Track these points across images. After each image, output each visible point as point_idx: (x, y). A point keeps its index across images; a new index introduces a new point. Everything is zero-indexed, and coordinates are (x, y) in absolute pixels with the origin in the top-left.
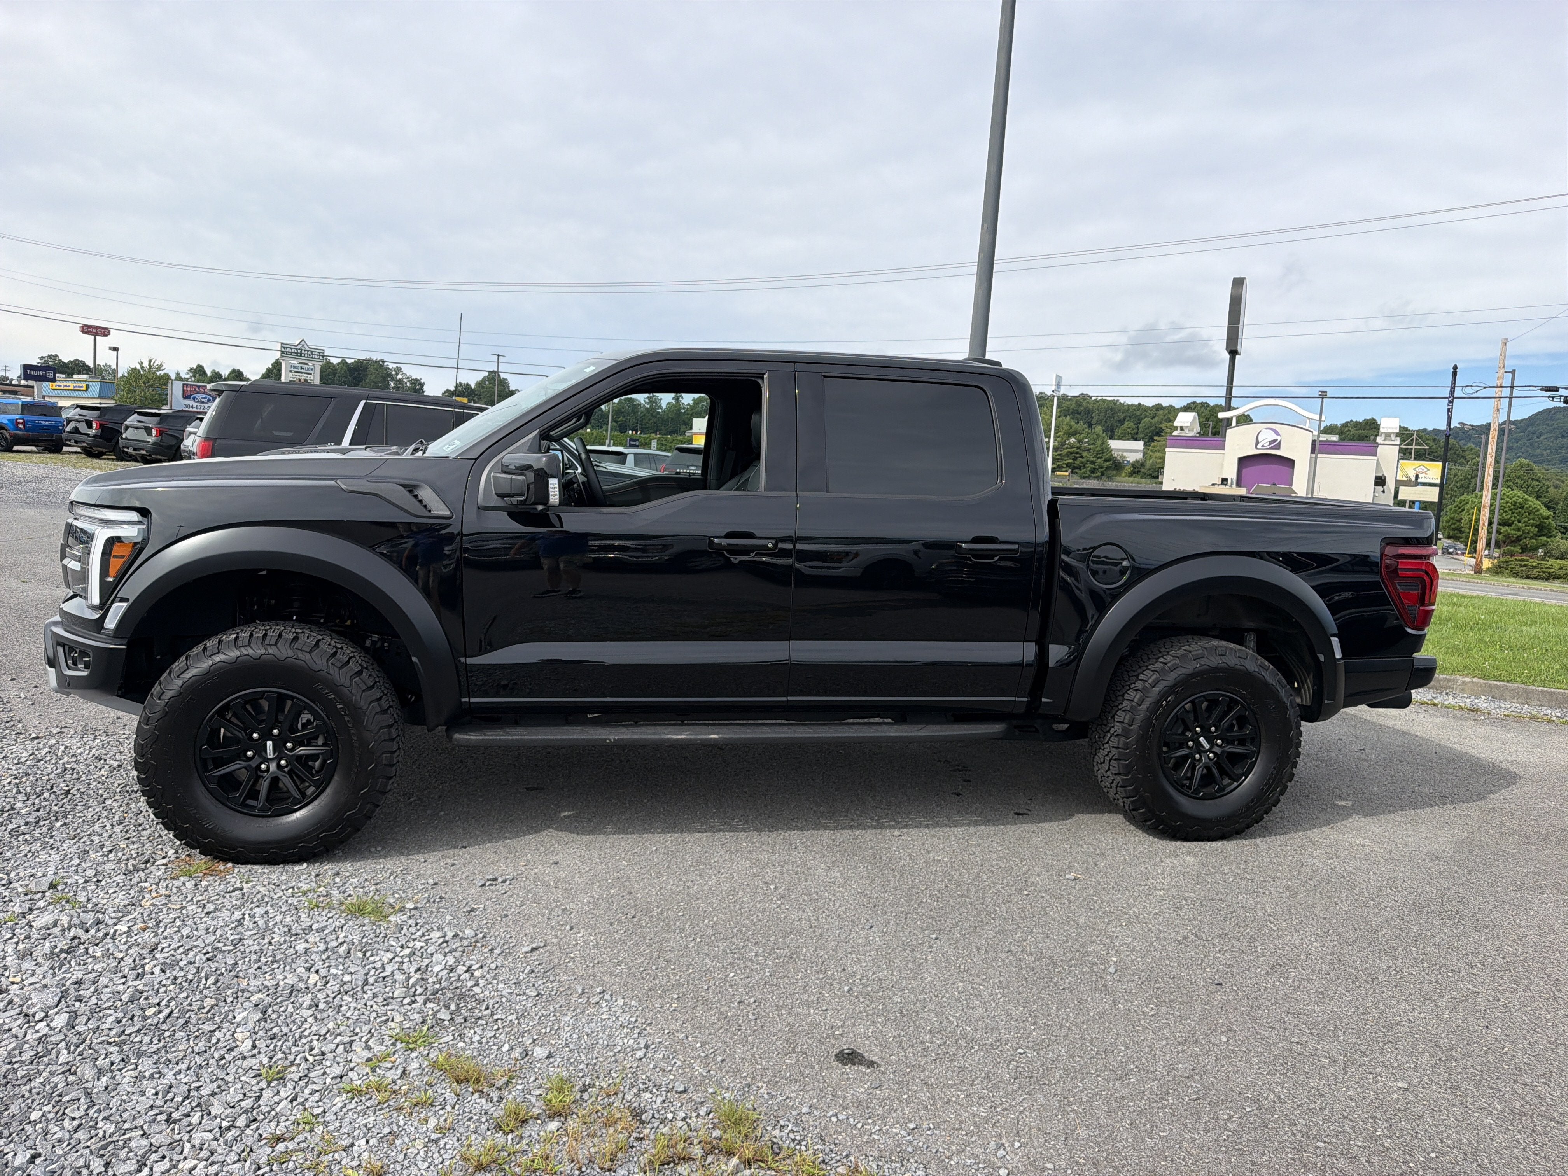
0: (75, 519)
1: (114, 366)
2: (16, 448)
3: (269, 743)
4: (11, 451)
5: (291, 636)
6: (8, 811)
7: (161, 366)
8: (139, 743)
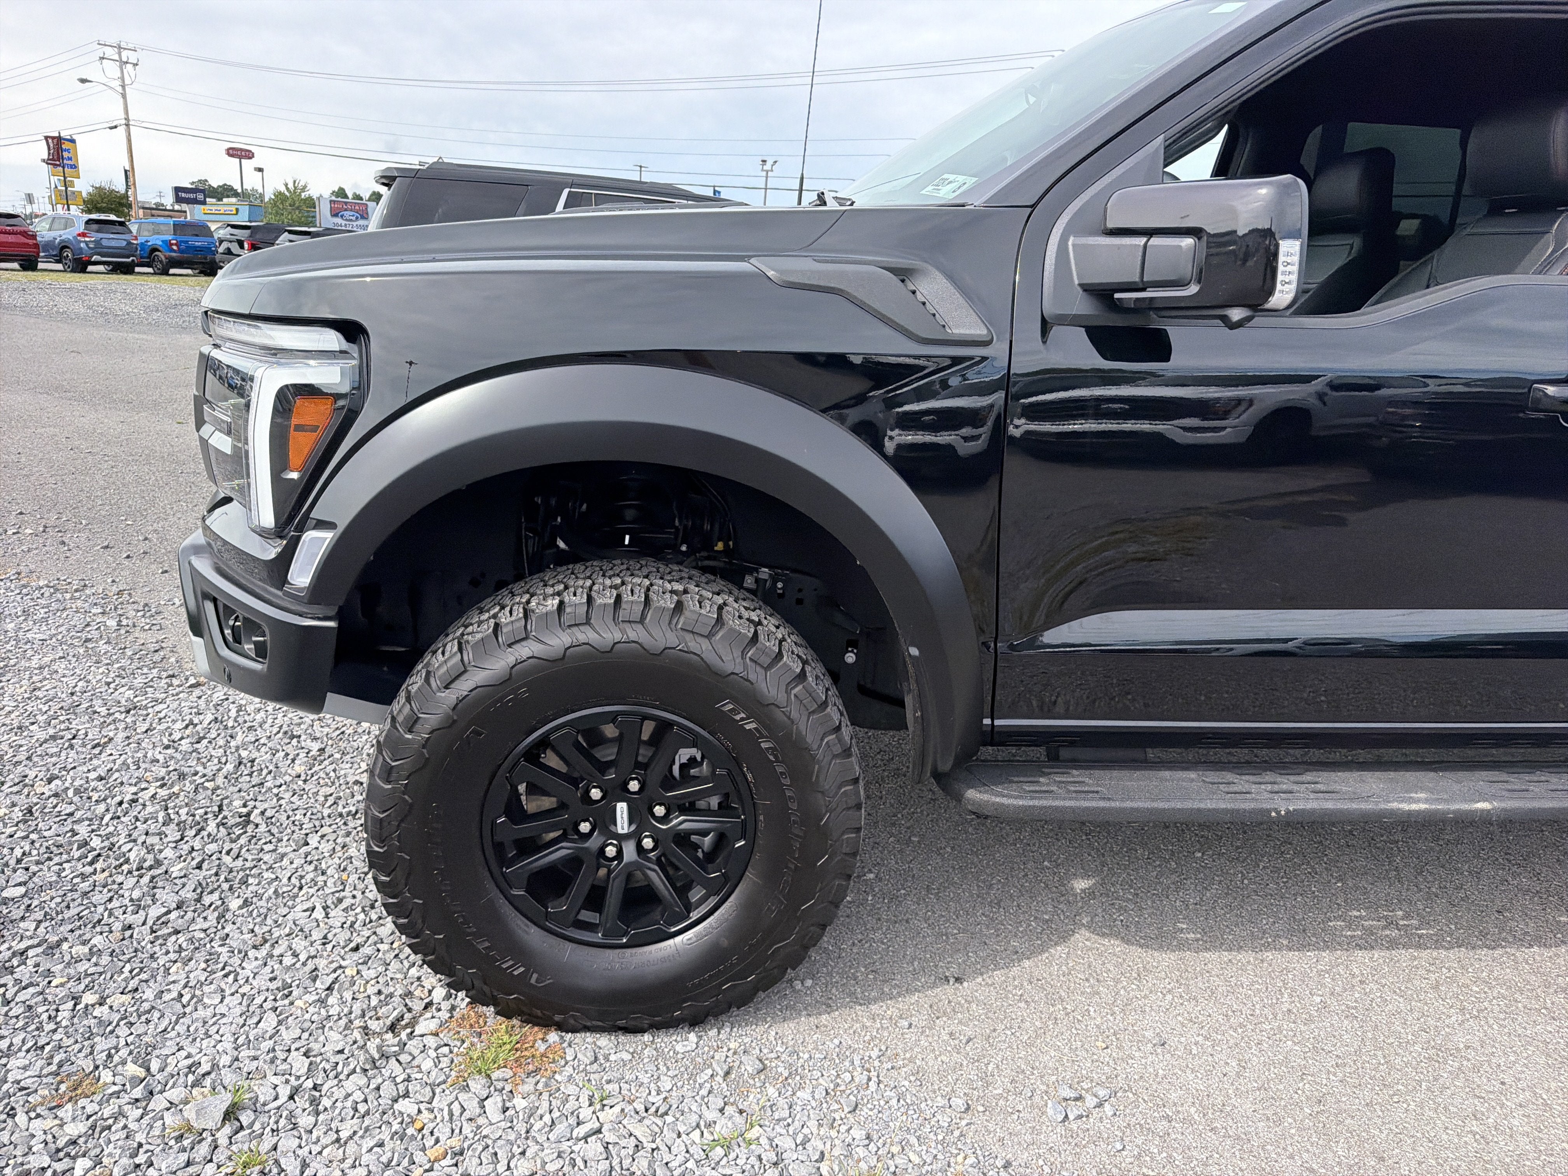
0: (216, 346)
1: (260, 190)
2: (172, 271)
3: (622, 808)
4: (167, 274)
5: (669, 602)
6: (151, 868)
7: (305, 187)
8: (374, 818)
